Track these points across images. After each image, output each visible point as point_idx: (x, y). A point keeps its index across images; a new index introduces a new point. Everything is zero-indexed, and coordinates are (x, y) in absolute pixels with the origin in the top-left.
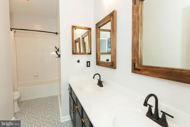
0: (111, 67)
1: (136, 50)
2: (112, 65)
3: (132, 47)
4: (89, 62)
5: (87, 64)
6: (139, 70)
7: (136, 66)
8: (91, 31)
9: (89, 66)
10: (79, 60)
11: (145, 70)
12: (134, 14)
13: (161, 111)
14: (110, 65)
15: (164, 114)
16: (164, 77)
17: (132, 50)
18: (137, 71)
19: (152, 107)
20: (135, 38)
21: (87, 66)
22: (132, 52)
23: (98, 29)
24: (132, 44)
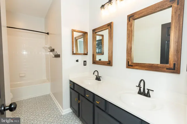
0: (108, 65)
1: (130, 52)
2: (109, 63)
3: (127, 51)
4: (86, 61)
5: (84, 63)
6: (132, 66)
7: (130, 63)
8: (87, 35)
9: (86, 65)
10: (78, 60)
11: (136, 66)
12: (129, 28)
13: (147, 89)
14: (108, 64)
15: (148, 90)
16: (148, 69)
17: (127, 52)
18: (130, 66)
19: (141, 87)
20: (129, 44)
21: (84, 65)
22: (127, 54)
23: (95, 34)
24: (127, 49)
